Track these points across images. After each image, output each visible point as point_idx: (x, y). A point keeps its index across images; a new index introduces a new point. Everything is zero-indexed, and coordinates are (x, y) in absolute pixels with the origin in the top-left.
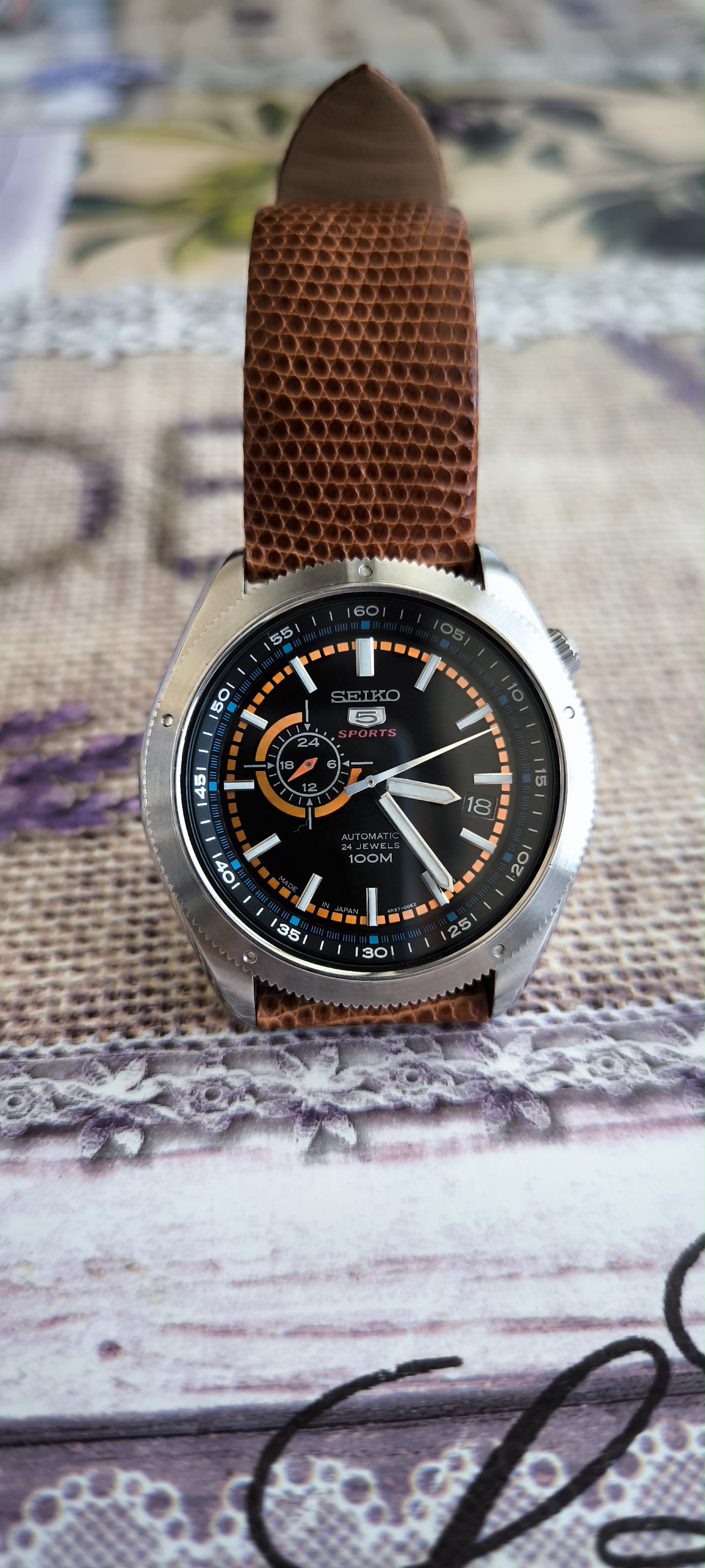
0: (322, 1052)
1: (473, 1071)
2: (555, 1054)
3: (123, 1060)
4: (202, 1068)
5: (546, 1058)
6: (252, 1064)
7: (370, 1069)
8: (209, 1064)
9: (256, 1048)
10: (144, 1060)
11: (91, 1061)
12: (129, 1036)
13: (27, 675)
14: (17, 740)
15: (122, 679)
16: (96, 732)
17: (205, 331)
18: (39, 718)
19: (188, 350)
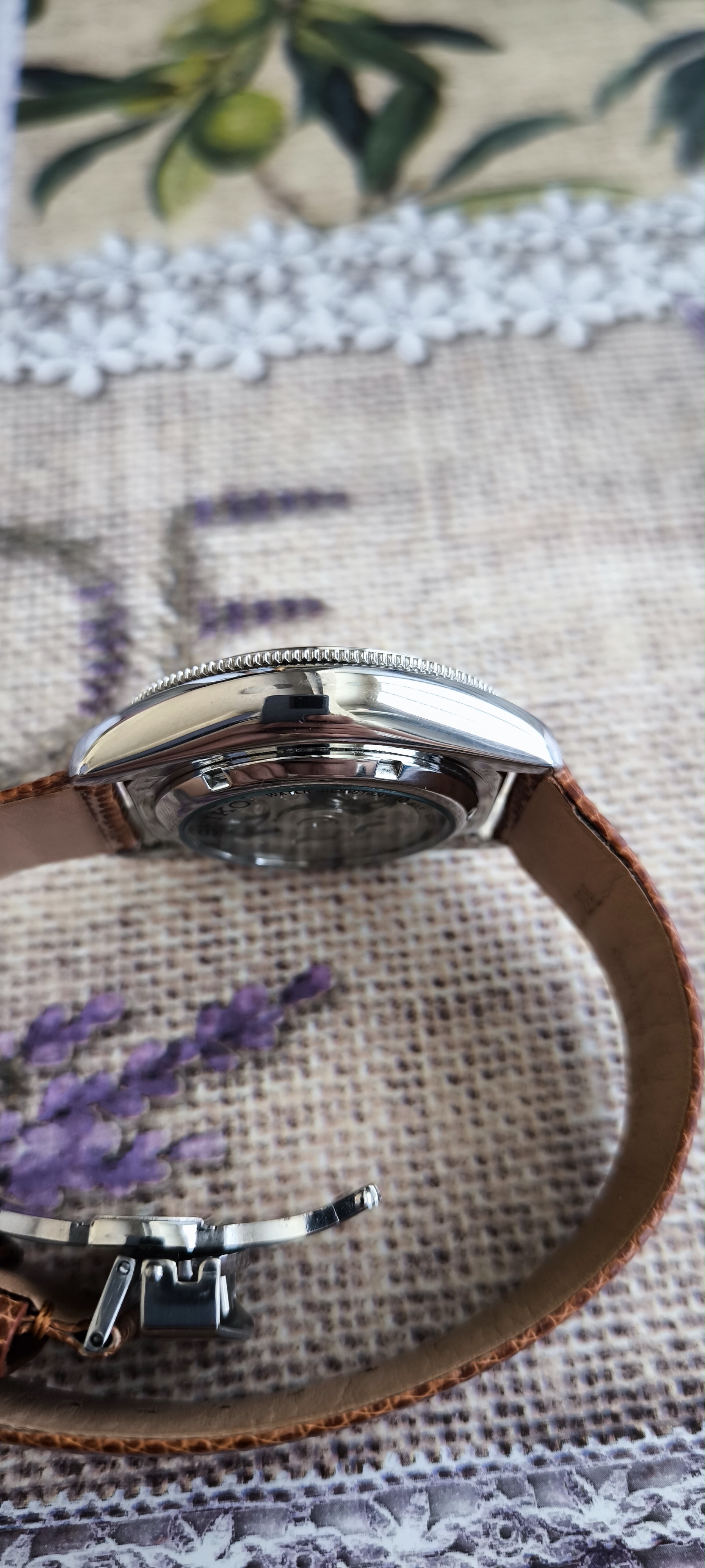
0: (412, 1501)
1: (567, 1523)
2: (652, 1497)
3: (208, 1517)
4: (291, 1526)
5: (643, 1504)
6: (341, 1519)
7: (463, 1522)
8: (298, 1520)
9: (343, 1497)
10: (230, 1516)
11: (176, 1518)
12: (212, 1482)
13: (47, 946)
14: (48, 1051)
15: (155, 950)
16: (135, 1037)
17: (205, 323)
18: (68, 1015)
19: (186, 360)
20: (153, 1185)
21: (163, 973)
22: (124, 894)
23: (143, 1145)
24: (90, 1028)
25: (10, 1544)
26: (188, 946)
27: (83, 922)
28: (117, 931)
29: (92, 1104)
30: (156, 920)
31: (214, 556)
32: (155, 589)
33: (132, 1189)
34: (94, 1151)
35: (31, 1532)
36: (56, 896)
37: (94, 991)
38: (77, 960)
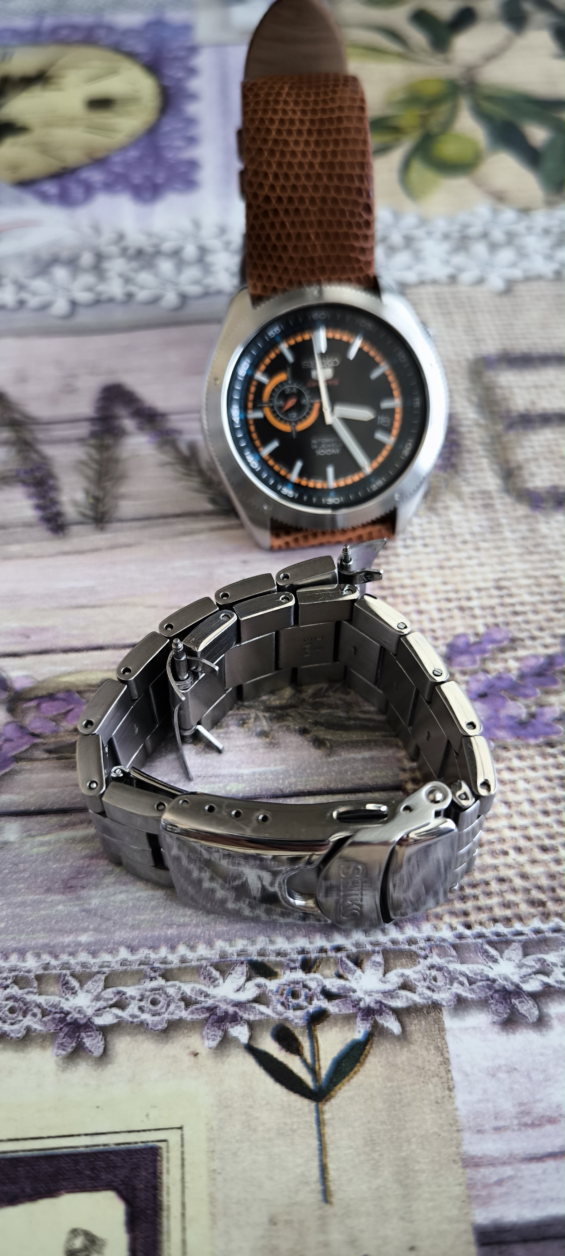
13: (449, 600)
14: (464, 659)
15: (522, 604)
16: (521, 653)
17: (459, 259)
18: (472, 639)
19: (453, 279)
20: (554, 738)
21: (531, 617)
22: (494, 572)
23: (542, 714)
24: (490, 647)
25: (507, 948)
26: (544, 602)
27: (470, 586)
28: (495, 592)
29: (501, 691)
30: (520, 587)
31: (501, 387)
32: (466, 404)
33: (541, 740)
34: (511, 717)
35: (520, 941)
36: (447, 572)
37: (487, 626)
38: (471, 609)
